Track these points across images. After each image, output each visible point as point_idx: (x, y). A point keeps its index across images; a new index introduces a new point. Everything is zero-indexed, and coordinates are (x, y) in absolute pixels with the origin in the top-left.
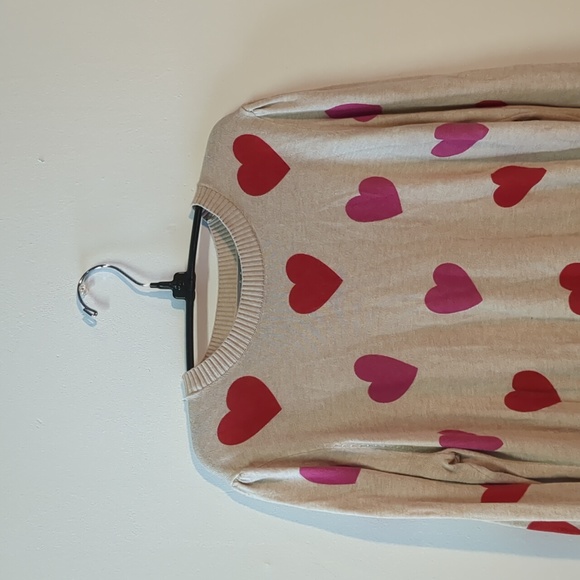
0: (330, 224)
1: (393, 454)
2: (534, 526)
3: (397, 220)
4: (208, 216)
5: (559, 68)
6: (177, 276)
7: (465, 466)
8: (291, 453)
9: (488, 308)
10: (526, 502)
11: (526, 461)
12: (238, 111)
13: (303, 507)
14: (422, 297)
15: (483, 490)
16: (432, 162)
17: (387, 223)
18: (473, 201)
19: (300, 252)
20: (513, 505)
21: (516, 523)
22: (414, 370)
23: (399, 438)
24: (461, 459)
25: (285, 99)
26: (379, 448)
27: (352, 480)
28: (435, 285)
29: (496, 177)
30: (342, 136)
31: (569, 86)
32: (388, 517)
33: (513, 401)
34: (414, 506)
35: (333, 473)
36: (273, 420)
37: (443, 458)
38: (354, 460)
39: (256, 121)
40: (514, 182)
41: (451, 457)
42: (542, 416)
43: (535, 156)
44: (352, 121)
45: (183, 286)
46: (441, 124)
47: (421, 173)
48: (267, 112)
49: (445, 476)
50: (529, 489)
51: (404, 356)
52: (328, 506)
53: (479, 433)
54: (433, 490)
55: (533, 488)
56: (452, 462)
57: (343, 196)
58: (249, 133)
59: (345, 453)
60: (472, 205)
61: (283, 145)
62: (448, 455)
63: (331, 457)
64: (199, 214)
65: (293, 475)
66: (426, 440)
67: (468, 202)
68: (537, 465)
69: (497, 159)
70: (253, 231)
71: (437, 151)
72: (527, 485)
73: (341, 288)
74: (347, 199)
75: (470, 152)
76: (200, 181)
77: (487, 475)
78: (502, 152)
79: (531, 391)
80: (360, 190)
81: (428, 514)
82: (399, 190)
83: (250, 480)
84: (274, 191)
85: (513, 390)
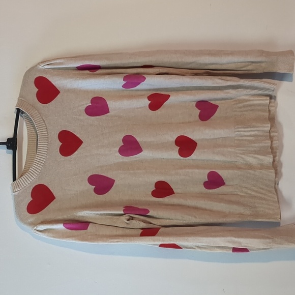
0: (78, 117)
1: (104, 217)
2: (162, 246)
3: (107, 116)
4: (23, 113)
5: (176, 52)
6: (8, 139)
7: (133, 222)
8: (60, 217)
9: (145, 154)
10: (158, 236)
11: (159, 218)
12: (36, 66)
13: (64, 240)
14: (117, 149)
15: (141, 231)
16: (122, 90)
17: (103, 117)
18: (140, 108)
19: (64, 129)
20: (152, 237)
21: (154, 244)
22: (113, 181)
23: (106, 210)
24: (132, 218)
25: (58, 61)
26: (98, 214)
27: (86, 229)
28: (123, 144)
29: (149, 98)
30: (83, 78)
31: (180, 60)
32: (101, 243)
33: (155, 194)
34: (112, 239)
35: (78, 225)
36: (52, 203)
37: (124, 218)
38: (87, 220)
39: (44, 70)
40: (157, 100)
41: (128, 218)
42: (167, 200)
43: (166, 89)
44: (87, 72)
45: (12, 144)
46: (126, 75)
47: (118, 96)
48: (49, 67)
49: (125, 226)
50: (160, 230)
51: (109, 175)
52: (75, 240)
53: (140, 207)
54: (120, 232)
55: (162, 230)
56: (128, 220)
57: (84, 105)
58: (42, 76)
59: (83, 217)
60: (139, 110)
61: (57, 82)
62: (126, 217)
63: (77, 218)
64: (19, 112)
65: (60, 227)
66: (117, 210)
67: (137, 108)
68: (163, 220)
69: (150, 90)
70: (43, 120)
71: (124, 86)
72: (159, 229)
73: (82, 146)
74: (86, 106)
75: (138, 87)
76: (19, 97)
77: (143, 225)
78: (152, 87)
79: (162, 189)
80: (91, 102)
81: (117, 242)
82: (108, 103)
83: (41, 229)
84: (53, 102)
85: (155, 189)
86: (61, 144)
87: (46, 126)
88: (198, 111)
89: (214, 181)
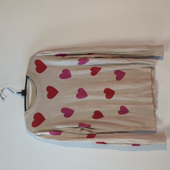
0: (56, 79)
1: (69, 128)
2: (97, 143)
3: (70, 79)
4: (29, 77)
5: (104, 47)
6: (22, 91)
7: (83, 131)
8: (47, 129)
9: (89, 98)
10: (95, 138)
11: (96, 129)
12: (36, 54)
13: (50, 140)
14: (75, 95)
15: (87, 135)
16: (78, 66)
17: (68, 79)
18: (87, 74)
19: (49, 86)
20: (92, 139)
21: (93, 142)
22: (74, 111)
23: (70, 125)
24: (83, 129)
25: (46, 52)
26: (66, 127)
27: (60, 134)
28: (78, 93)
29: (91, 69)
30: (58, 60)
31: (106, 51)
32: (67, 142)
33: (94, 117)
34: (72, 139)
35: (57, 133)
36: (44, 122)
37: (79, 129)
38: (61, 130)
39: (40, 56)
40: (95, 71)
41: (81, 129)
42: (100, 120)
43: (100, 65)
44: (60, 57)
45: (24, 93)
46: (79, 58)
47: (76, 69)
48: (42, 55)
49: (79, 133)
50: (96, 135)
51: (71, 108)
52: (55, 140)
53: (87, 124)
54: (77, 136)
55: (97, 135)
56: (81, 130)
57: (59, 73)
58: (38, 59)
59: (59, 129)
60: (86, 75)
61: (46, 62)
62: (80, 129)
63: (56, 129)
64: (27, 77)
65: (48, 133)
66: (75, 125)
67: (85, 75)
69: (91, 65)
70: (39, 81)
71: (78, 64)
73: (58, 93)
74: (60, 74)
75: (86, 64)
76: (28, 70)
77: (88, 133)
78: (92, 64)
79: (98, 115)
80: (63, 72)
81: (75, 141)
82: (71, 72)
83: (38, 135)
84: (44, 72)
85: (94, 115)
86: (48, 93)
87: (40, 84)
88: (116, 76)
89: (123, 111)
